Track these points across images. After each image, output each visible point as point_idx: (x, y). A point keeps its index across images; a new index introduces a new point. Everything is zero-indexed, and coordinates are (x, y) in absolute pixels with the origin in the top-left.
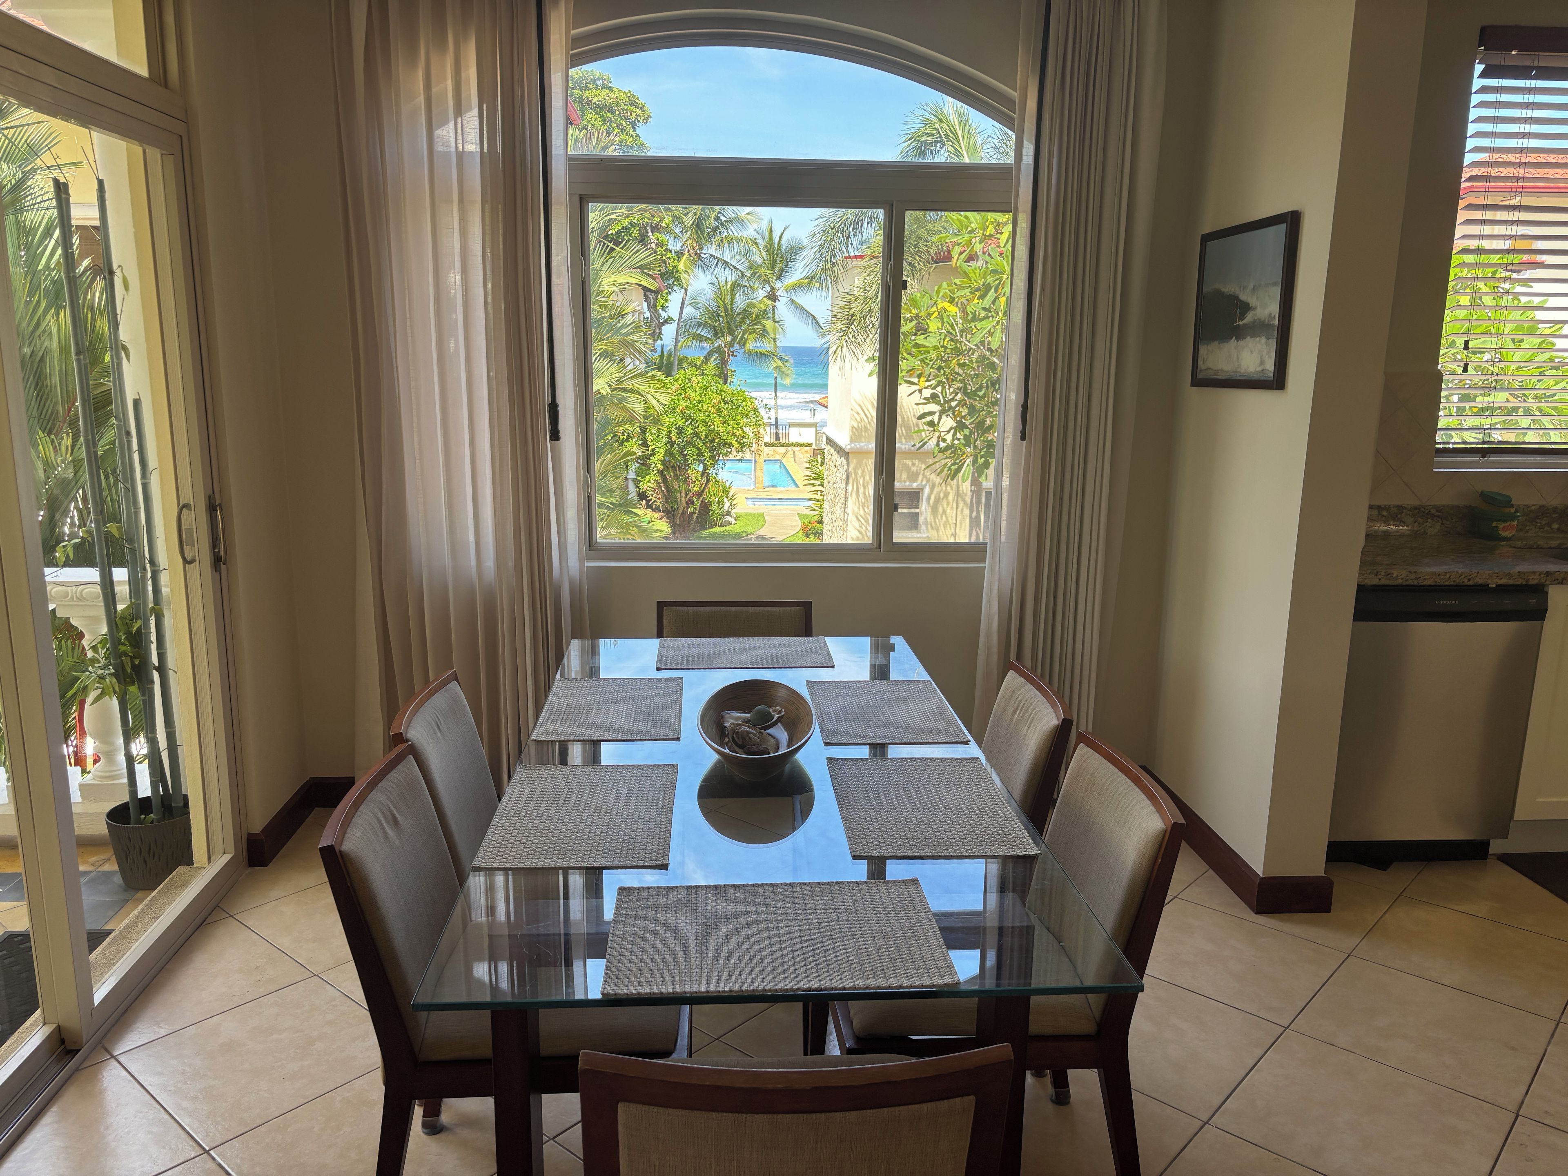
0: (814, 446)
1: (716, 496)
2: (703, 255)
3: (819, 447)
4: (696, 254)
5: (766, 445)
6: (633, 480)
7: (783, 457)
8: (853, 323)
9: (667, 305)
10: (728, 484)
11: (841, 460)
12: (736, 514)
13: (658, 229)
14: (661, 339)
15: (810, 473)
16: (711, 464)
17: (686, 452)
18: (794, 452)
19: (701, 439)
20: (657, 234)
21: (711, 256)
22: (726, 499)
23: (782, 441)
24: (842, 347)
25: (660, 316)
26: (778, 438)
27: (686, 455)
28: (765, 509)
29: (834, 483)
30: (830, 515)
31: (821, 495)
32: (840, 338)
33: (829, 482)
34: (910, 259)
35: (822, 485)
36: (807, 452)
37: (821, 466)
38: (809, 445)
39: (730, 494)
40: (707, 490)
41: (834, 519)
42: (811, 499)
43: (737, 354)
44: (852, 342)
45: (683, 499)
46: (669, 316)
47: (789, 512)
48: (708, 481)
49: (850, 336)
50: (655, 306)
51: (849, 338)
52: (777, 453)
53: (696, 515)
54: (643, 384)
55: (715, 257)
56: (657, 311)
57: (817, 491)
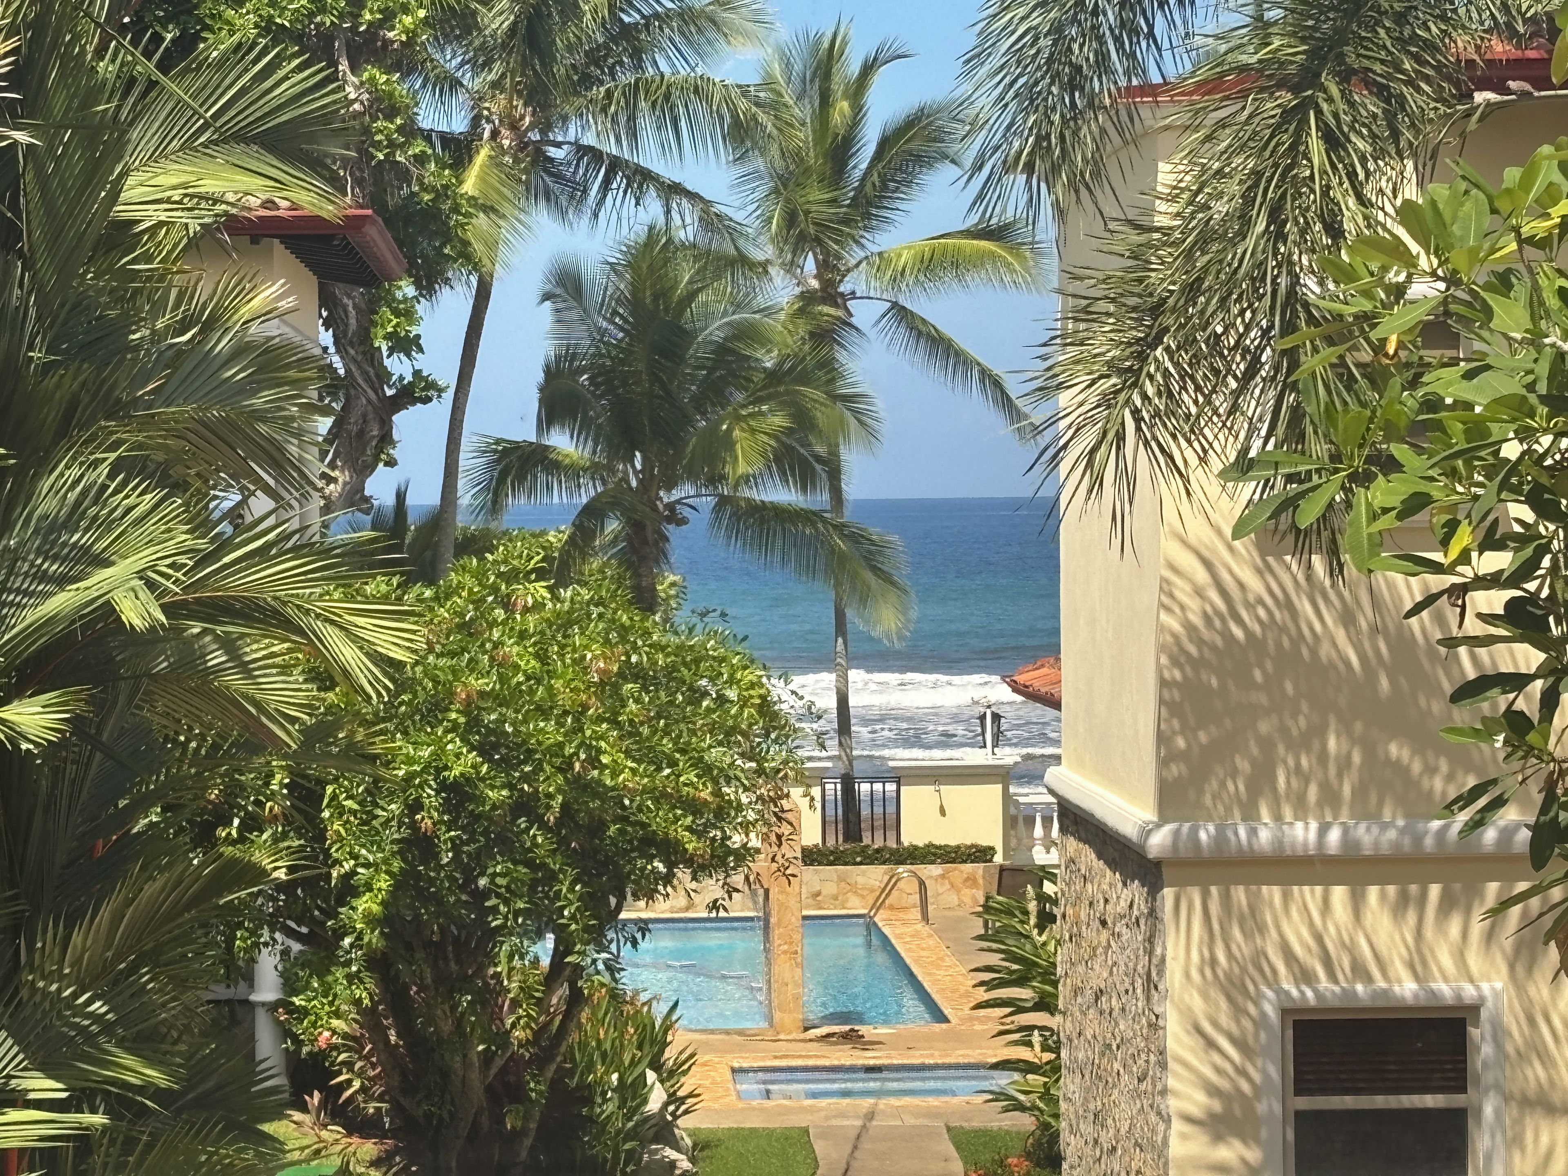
0: (998, 859)
1: (611, 1059)
2: (553, 152)
3: (1019, 861)
4: (523, 145)
5: (811, 857)
6: (272, 1007)
7: (877, 905)
8: (1158, 340)
9: (414, 330)
10: (660, 1010)
11: (1126, 895)
12: (692, 1133)
13: (375, 52)
14: (391, 463)
15: (994, 959)
16: (587, 929)
17: (483, 882)
18: (922, 883)
19: (543, 826)
20: (371, 71)
21: (581, 150)
22: (651, 1076)
23: (873, 840)
24: (1121, 437)
25: (384, 375)
26: (852, 831)
27: (486, 894)
28: (811, 1110)
29: (1099, 994)
30: (1087, 1128)
31: (1045, 1048)
32: (1107, 401)
33: (1077, 991)
34: (1378, 68)
35: (1046, 1004)
36: (971, 881)
37: (1041, 929)
38: (982, 854)
39: (670, 1054)
40: (574, 1037)
41: (1106, 1138)
42: (1004, 1065)
43: (686, 512)
44: (1157, 414)
45: (475, 1076)
46: (417, 373)
47: (911, 1121)
48: (576, 999)
49: (1150, 390)
50: (365, 338)
51: (1145, 397)
52: (854, 889)
53: (528, 1142)
54: (306, 578)
55: (596, 155)
56: (373, 356)
57: (1031, 1028)
